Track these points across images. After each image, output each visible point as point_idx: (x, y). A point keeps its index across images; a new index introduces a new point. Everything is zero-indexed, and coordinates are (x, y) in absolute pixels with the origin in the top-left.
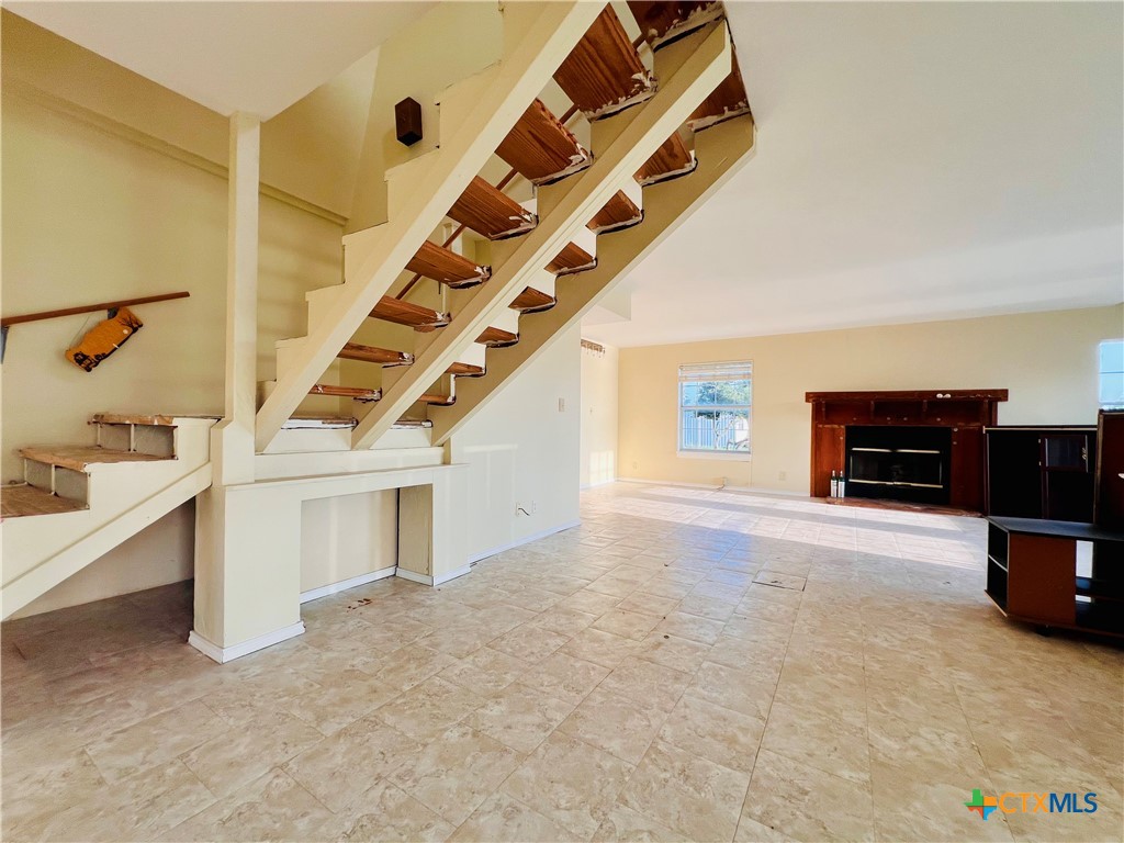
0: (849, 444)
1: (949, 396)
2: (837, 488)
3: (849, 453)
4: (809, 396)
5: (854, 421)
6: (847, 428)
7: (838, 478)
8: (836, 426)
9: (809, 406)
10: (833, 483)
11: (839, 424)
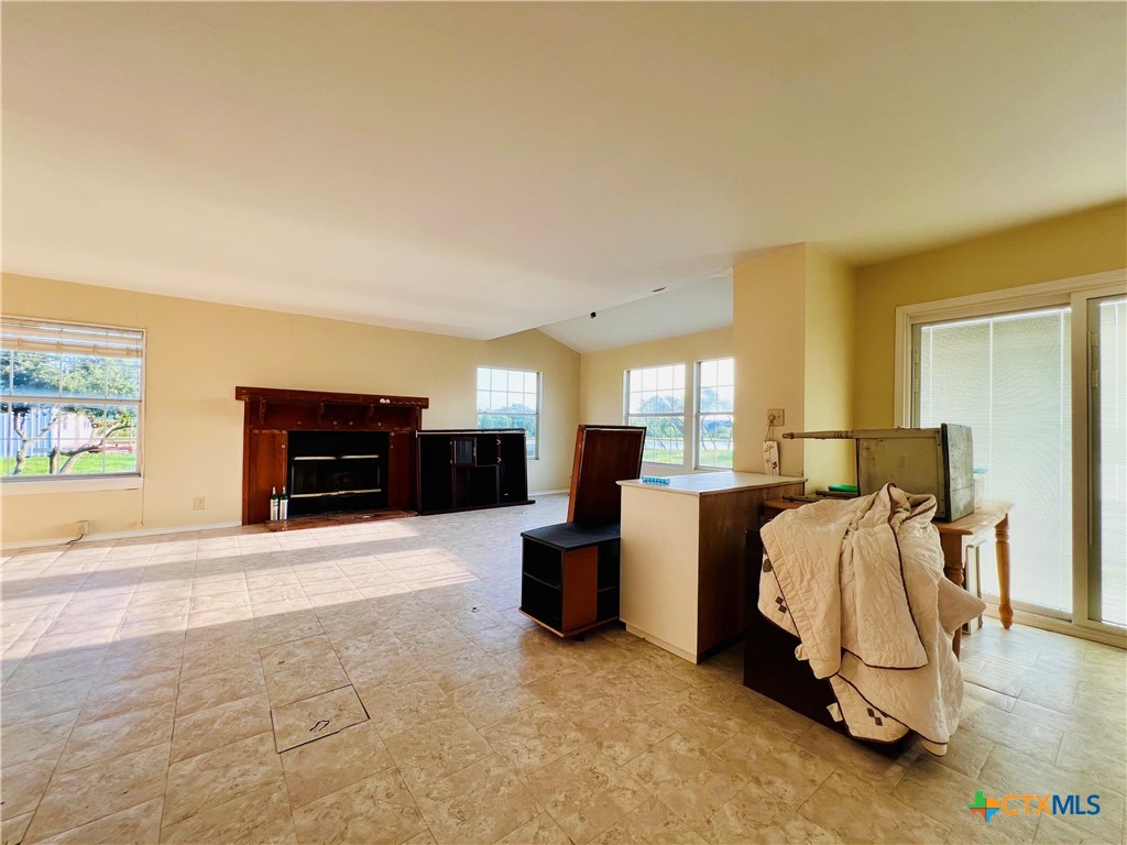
0: (292, 452)
1: (388, 401)
2: (278, 508)
3: (291, 463)
4: (241, 392)
5: (299, 425)
6: (290, 433)
7: (280, 496)
8: (276, 431)
9: (241, 405)
10: (274, 503)
11: (281, 430)
